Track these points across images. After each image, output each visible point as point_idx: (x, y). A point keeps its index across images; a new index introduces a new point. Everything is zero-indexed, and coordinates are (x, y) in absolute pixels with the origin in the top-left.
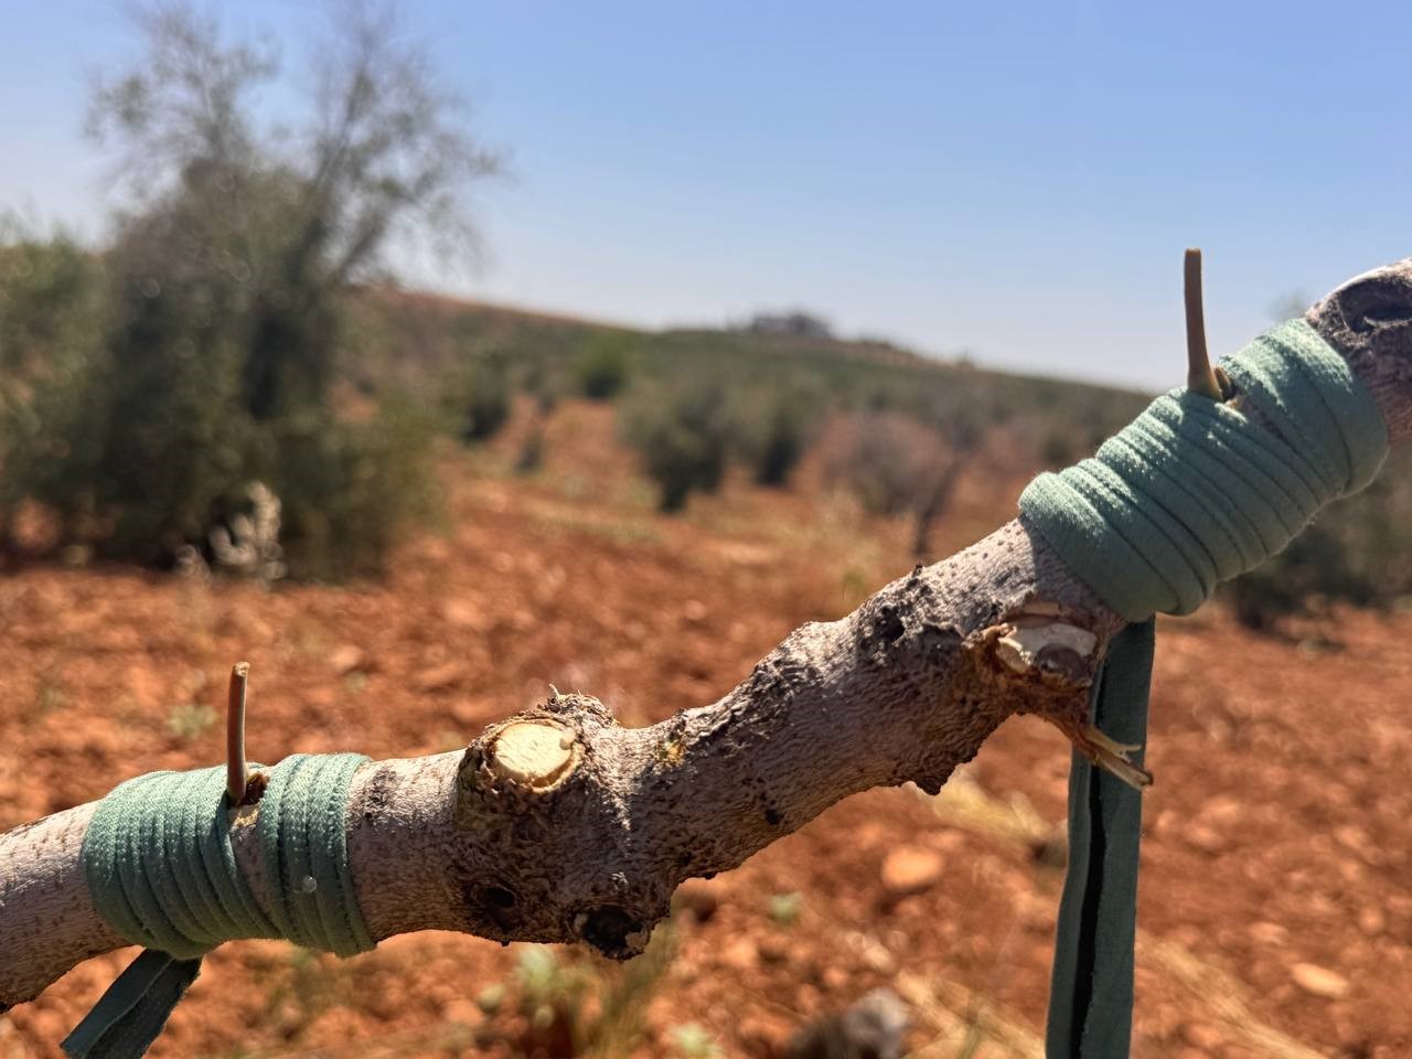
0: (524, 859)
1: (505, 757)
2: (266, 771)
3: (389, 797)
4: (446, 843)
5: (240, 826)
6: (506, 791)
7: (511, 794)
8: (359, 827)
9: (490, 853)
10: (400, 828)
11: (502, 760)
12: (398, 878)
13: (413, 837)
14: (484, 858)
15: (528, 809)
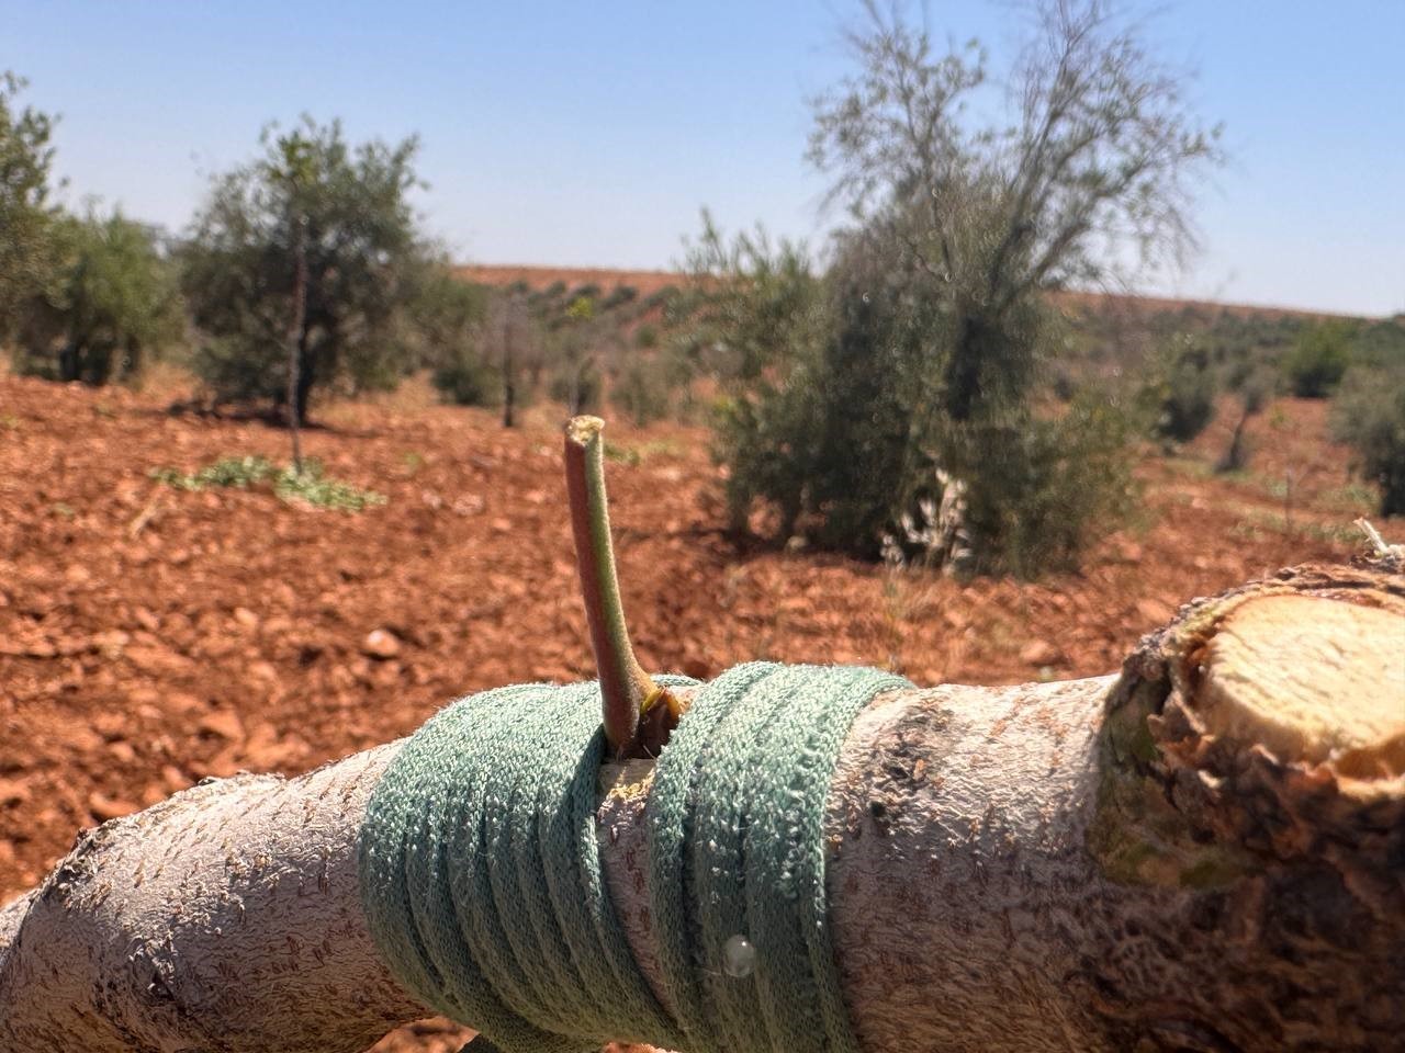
0: (1295, 992)
1: (1241, 679)
2: (682, 689)
3: (929, 770)
4: (1065, 907)
5: (618, 801)
6: (1244, 781)
7: (1259, 790)
8: (857, 835)
9: (1189, 957)
10: (952, 850)
11: (1231, 689)
12: (945, 975)
13: (982, 877)
14: (1173, 969)
15: (1319, 846)
